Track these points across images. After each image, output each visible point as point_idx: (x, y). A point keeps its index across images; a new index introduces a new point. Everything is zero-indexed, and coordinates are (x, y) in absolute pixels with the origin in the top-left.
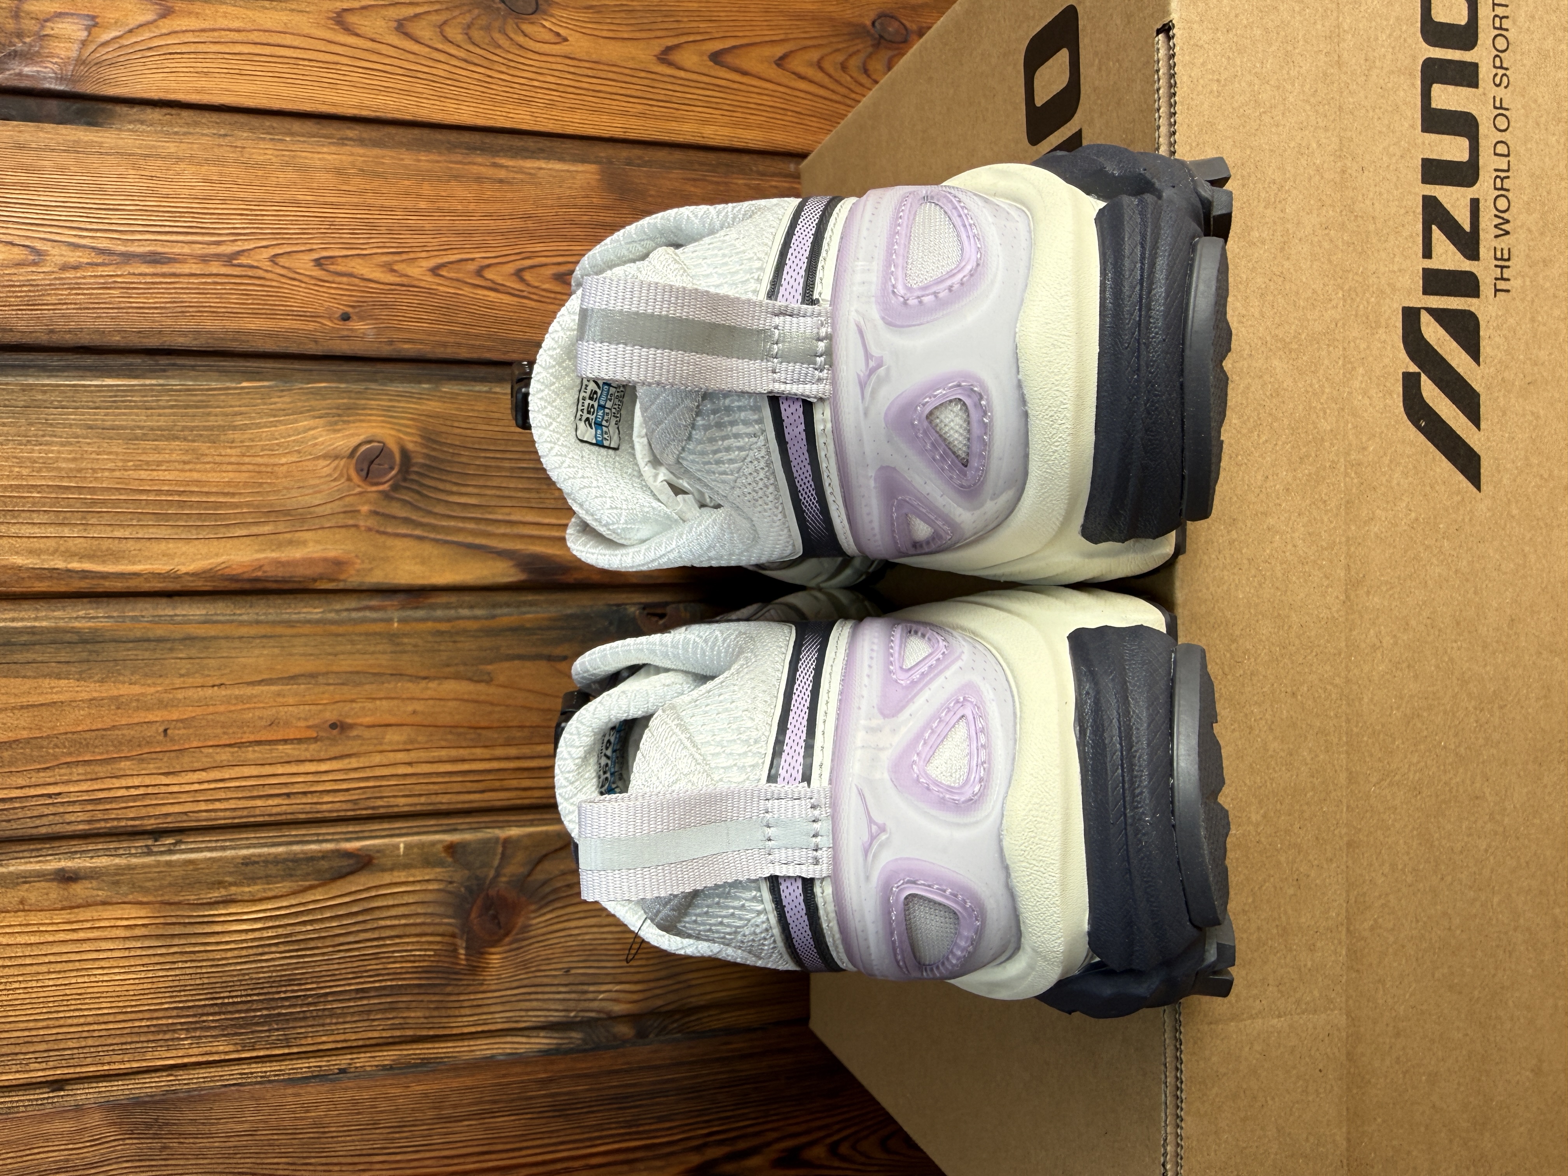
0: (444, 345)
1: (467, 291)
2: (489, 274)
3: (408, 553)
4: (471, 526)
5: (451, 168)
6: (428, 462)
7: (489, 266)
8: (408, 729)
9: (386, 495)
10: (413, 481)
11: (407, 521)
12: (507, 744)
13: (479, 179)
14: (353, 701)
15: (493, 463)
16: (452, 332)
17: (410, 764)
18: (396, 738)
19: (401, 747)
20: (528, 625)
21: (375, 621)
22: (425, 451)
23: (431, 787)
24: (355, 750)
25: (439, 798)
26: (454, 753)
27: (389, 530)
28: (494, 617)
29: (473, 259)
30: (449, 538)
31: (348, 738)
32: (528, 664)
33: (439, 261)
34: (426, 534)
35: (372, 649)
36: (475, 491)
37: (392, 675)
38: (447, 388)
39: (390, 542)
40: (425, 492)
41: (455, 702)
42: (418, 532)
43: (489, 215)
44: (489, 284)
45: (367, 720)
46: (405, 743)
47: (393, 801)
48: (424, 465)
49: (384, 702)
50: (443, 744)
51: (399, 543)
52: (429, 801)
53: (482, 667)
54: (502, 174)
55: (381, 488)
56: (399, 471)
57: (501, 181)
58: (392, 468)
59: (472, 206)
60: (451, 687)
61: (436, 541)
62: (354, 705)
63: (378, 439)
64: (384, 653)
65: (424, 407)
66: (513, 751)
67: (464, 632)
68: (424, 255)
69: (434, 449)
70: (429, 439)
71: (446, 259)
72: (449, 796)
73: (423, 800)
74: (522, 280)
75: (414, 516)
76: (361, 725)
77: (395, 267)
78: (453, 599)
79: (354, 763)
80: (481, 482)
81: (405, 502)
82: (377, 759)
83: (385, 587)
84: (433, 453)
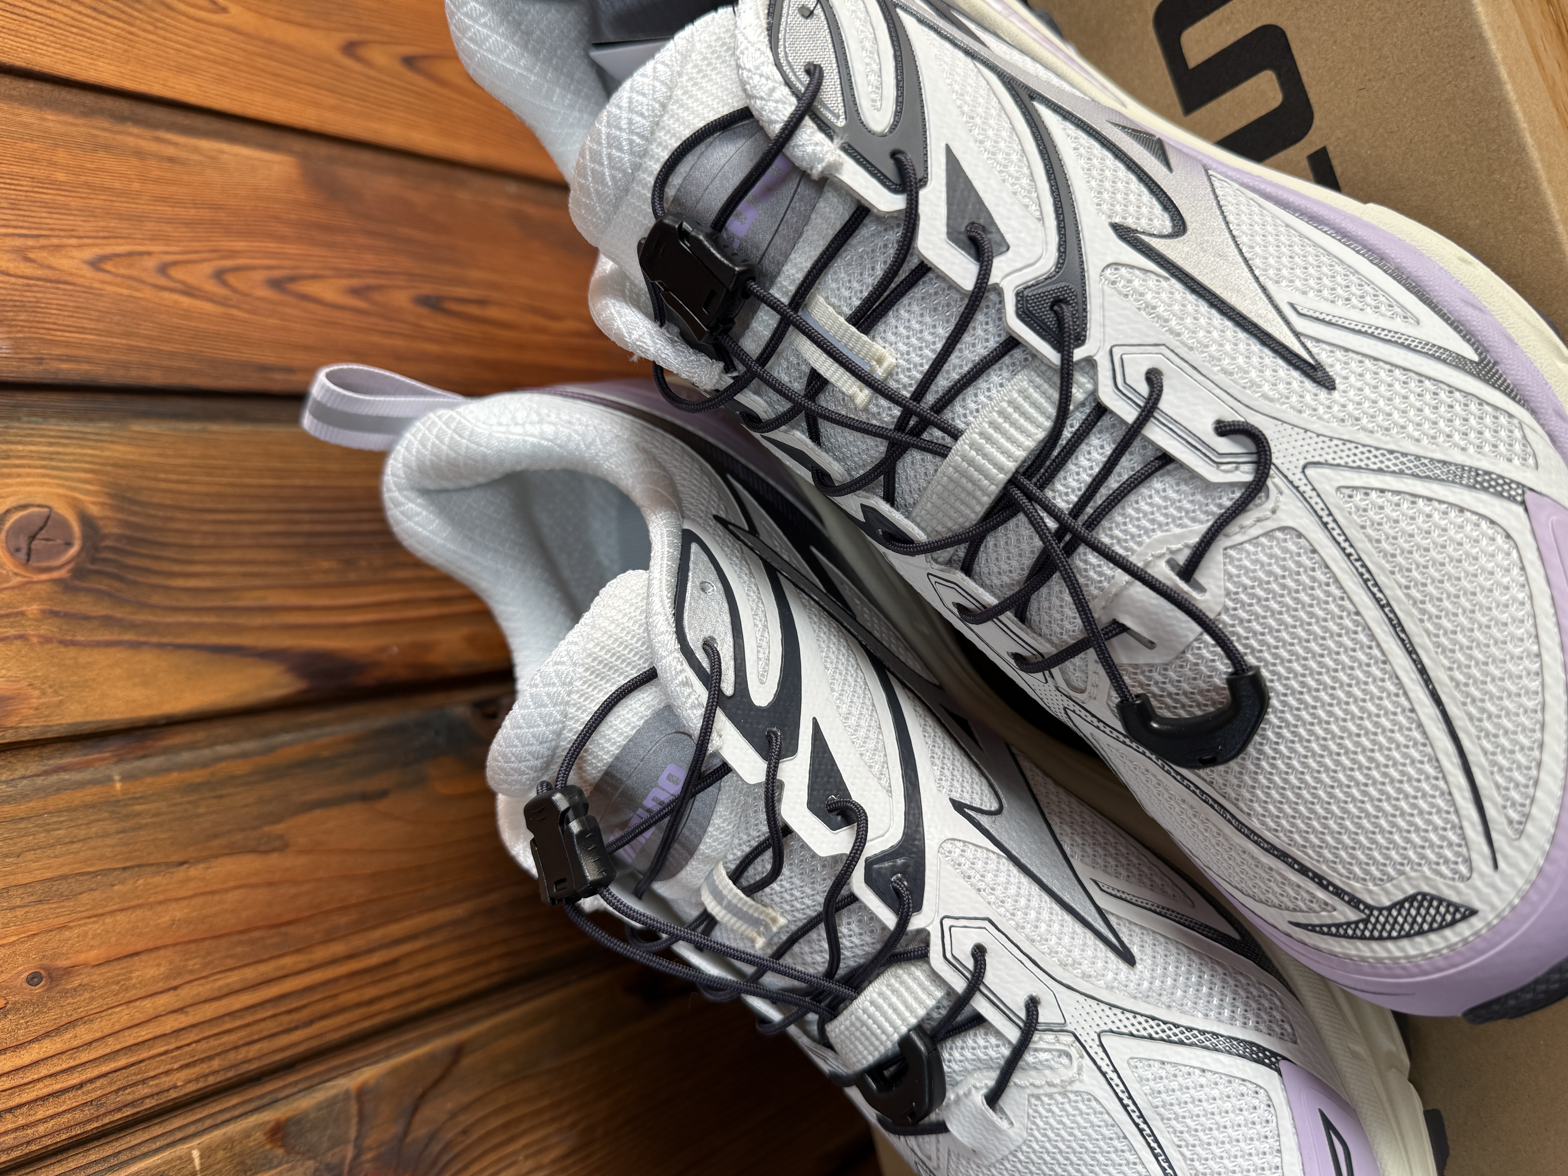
0: (126, 366)
1: (147, 293)
2: (178, 273)
3: (118, 671)
4: (211, 619)
5: (97, 136)
6: (128, 532)
7: (175, 263)
8: (169, 952)
9: (64, 585)
10: (105, 561)
11: (107, 621)
12: (329, 938)
13: (139, 154)
14: (64, 927)
15: (228, 528)
16: (131, 349)
17: (181, 1010)
18: (151, 972)
19: (161, 986)
20: (326, 754)
21: (82, 785)
22: (119, 516)
23: (225, 1039)
24: (81, 1012)
25: (242, 1054)
26: (250, 974)
27: (80, 638)
28: (272, 749)
29: (149, 254)
30: (180, 641)
31: (65, 993)
32: (335, 812)
33: (98, 251)
34: (143, 639)
35: (82, 833)
36: (209, 569)
37: (124, 869)
38: (138, 427)
39: (85, 656)
40: (131, 577)
41: (237, 892)
42: (129, 637)
43: (163, 200)
44: (178, 286)
45: (92, 956)
46: (167, 978)
47: (166, 1082)
48: (119, 537)
49: (120, 917)
50: (231, 963)
51: (101, 657)
52: (226, 1063)
53: (267, 829)
54: (171, 151)
55: (55, 575)
56: (82, 549)
57: (171, 160)
58: (69, 544)
59: (136, 186)
60: (226, 867)
61: (160, 646)
62: (67, 934)
63: (39, 500)
64: (106, 835)
65: (107, 453)
66: (338, 948)
67: (231, 780)
68: (73, 241)
69: (134, 513)
70: (123, 499)
71: (108, 250)
72: (257, 1046)
73: (216, 1064)
74: (225, 284)
75: (118, 613)
76: (86, 965)
77: (31, 255)
78: (199, 734)
79: (83, 1033)
80: (215, 555)
81: (100, 594)
82: (123, 1016)
83: (86, 729)
84: (133, 519)
